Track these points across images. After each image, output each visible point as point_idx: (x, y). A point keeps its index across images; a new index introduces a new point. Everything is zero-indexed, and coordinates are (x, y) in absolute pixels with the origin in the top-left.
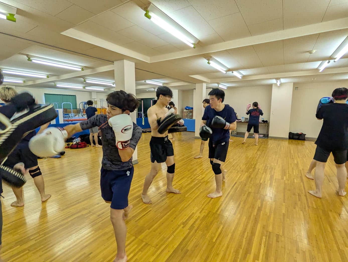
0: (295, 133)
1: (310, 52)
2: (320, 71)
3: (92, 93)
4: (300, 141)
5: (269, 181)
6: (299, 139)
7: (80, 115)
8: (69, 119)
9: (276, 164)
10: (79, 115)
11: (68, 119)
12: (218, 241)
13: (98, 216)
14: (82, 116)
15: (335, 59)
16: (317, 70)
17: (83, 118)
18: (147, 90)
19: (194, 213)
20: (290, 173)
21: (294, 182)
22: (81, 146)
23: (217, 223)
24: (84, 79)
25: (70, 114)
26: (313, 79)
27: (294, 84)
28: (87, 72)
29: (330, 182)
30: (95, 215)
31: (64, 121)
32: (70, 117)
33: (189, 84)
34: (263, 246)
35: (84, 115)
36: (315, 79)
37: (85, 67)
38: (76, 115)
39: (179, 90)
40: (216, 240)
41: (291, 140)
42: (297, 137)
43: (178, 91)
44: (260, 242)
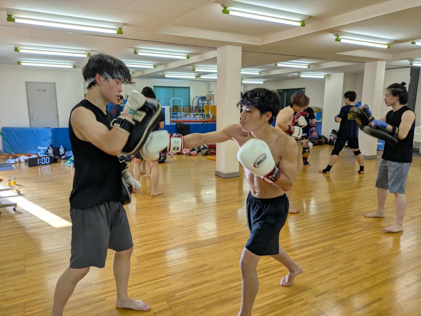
7: (192, 114)
8: (178, 120)
10: (190, 114)
11: (176, 120)
14: (194, 116)
17: (194, 119)
18: (290, 76)
25: (179, 113)
31: (170, 122)
32: (178, 117)
35: (196, 115)
38: (186, 115)
43: (344, 74)
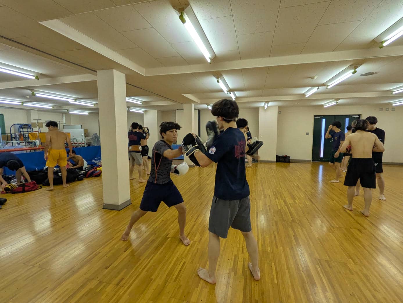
0: (281, 155)
1: (313, 78)
2: (307, 96)
3: (31, 111)
4: (286, 164)
5: (286, 207)
6: (285, 162)
7: (15, 142)
9: (281, 189)
12: (280, 281)
13: (117, 285)
15: (328, 86)
16: (303, 95)
17: (19, 147)
19: (236, 255)
20: (298, 196)
21: (307, 205)
22: (29, 188)
23: (267, 261)
24: (33, 91)
26: (296, 104)
27: (279, 107)
28: (43, 82)
29: (334, 201)
30: (111, 285)
33: (174, 104)
34: (321, 275)
35: (21, 143)
36: (298, 103)
37: (42, 74)
38: (7, 144)
39: (159, 110)
40: (277, 280)
41: (278, 163)
42: (283, 160)
43: (157, 111)
44: (317, 273)
